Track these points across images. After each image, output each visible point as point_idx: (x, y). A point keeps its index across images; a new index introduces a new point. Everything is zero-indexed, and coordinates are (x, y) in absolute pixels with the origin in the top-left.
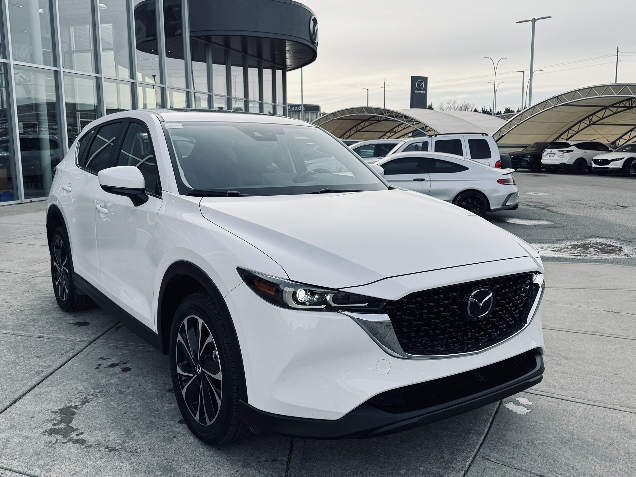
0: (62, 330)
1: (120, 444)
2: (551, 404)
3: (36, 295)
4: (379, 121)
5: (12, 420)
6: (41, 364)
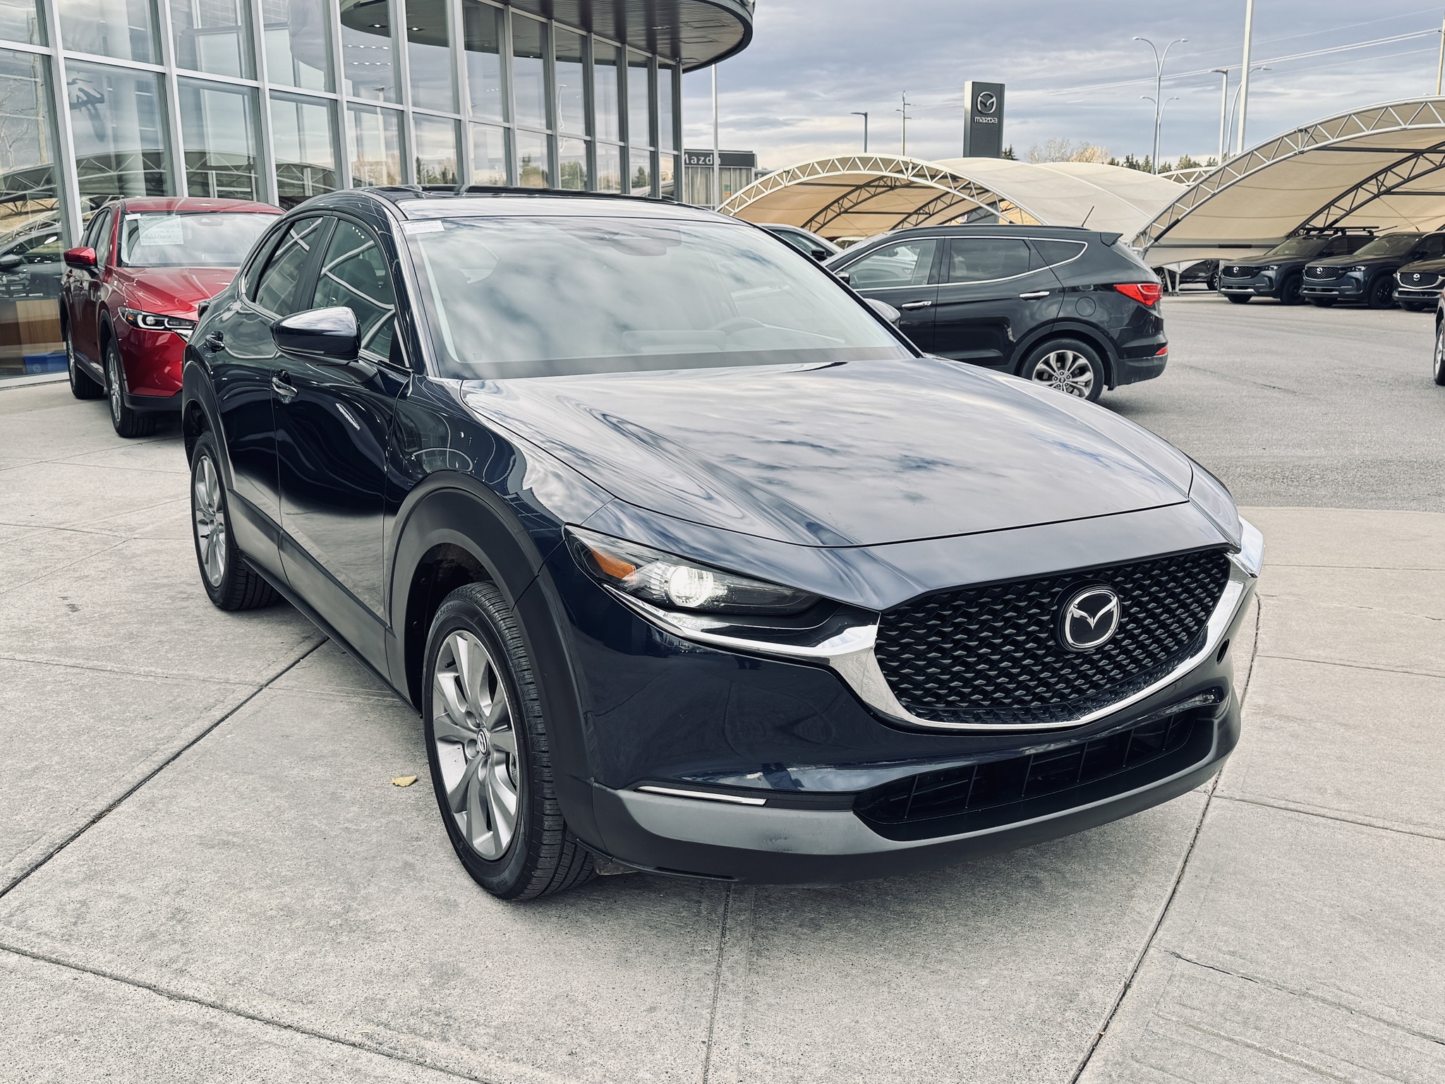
0: (196, 659)
1: (336, 915)
2: (1316, 830)
3: (134, 580)
4: (892, 188)
5: (93, 859)
6: (151, 734)
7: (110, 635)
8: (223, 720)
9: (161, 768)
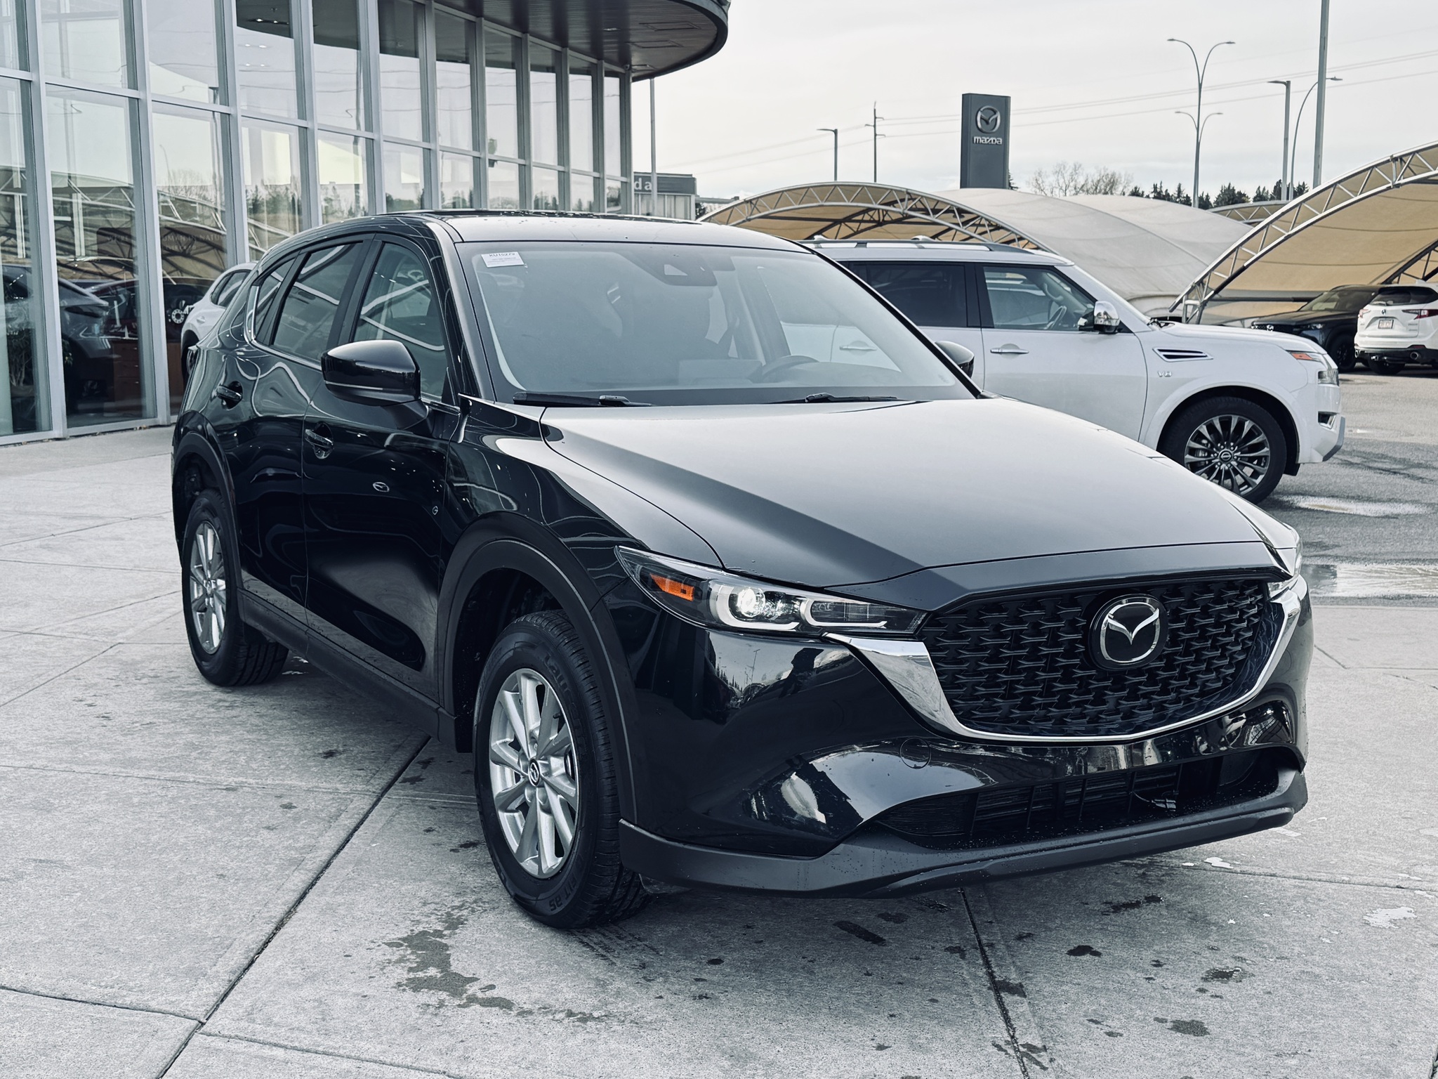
0: (286, 769)
1: (596, 1007)
5: (302, 962)
6: (286, 844)
7: (168, 746)
8: (355, 830)
9: (318, 878)
